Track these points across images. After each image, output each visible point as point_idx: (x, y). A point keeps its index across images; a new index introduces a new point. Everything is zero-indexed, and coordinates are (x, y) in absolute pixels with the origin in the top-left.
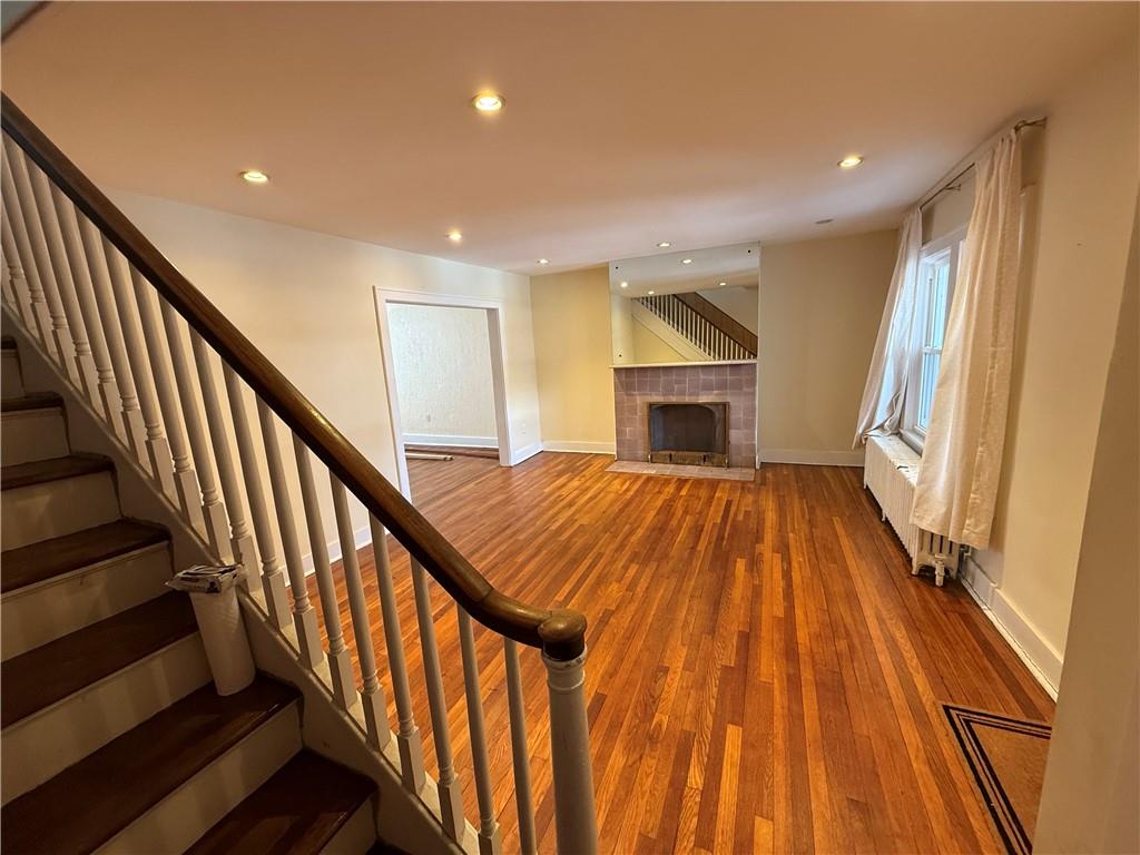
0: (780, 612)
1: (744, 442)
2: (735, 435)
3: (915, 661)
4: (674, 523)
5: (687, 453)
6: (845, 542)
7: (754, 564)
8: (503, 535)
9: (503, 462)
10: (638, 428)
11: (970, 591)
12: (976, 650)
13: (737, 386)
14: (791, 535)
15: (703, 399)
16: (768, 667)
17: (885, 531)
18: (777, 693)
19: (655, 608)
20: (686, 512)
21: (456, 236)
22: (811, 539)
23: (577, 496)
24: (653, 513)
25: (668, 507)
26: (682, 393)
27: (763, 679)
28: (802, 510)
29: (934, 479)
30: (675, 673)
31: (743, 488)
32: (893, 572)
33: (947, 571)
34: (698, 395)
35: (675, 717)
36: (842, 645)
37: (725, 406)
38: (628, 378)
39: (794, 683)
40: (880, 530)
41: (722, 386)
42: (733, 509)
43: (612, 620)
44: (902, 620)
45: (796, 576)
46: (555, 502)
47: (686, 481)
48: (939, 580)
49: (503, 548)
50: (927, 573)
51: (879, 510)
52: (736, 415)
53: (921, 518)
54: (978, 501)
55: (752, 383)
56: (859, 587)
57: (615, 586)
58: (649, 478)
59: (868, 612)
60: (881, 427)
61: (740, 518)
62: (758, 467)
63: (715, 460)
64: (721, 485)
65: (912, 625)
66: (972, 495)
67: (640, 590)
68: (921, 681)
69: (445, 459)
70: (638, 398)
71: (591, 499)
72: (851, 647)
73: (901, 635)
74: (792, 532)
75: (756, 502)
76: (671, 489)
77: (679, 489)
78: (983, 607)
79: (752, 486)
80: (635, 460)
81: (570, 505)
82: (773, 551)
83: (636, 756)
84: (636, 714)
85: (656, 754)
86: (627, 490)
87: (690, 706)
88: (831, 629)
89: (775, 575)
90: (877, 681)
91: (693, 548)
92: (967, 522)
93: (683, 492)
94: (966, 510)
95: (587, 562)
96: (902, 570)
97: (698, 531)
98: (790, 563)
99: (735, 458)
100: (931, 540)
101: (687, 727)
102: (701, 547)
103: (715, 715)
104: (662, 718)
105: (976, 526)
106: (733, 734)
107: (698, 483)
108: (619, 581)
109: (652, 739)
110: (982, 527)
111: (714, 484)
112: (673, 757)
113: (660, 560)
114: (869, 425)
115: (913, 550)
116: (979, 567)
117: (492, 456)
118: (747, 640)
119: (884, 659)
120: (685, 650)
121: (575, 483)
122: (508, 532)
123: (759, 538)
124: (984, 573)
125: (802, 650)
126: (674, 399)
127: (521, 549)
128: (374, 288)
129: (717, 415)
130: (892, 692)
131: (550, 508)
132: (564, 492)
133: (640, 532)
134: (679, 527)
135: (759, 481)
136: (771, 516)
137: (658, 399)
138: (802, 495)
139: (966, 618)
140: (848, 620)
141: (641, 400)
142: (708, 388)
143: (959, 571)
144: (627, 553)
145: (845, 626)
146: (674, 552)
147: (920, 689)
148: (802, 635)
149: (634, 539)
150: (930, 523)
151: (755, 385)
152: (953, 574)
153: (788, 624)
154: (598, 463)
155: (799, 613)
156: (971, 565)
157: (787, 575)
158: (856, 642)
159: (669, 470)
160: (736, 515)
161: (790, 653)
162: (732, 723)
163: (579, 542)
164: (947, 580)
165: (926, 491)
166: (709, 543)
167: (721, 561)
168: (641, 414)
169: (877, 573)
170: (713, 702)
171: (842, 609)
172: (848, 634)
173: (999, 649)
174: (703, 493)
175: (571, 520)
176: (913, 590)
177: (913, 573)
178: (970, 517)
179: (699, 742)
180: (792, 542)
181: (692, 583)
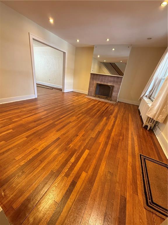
0: (110, 129)
1: (115, 96)
2: (114, 94)
3: (137, 144)
4: (94, 108)
5: (103, 96)
6: (130, 118)
7: (108, 119)
8: (56, 104)
9: (63, 91)
10: (93, 89)
11: (155, 132)
12: (152, 144)
13: (117, 82)
14: (119, 115)
15: (109, 84)
16: (102, 139)
17: (140, 118)
18: (101, 145)
19: (81, 123)
20: (98, 107)
21: (51, 21)
22: (123, 116)
23: (76, 100)
24: (90, 106)
25: (94, 105)
26: (104, 82)
27: (99, 141)
28: (123, 111)
29: (155, 105)
30: (79, 137)
31: (112, 105)
32: (139, 125)
33: (151, 127)
34: (108, 83)
35: (75, 146)
36: (121, 138)
37: (113, 86)
38: (94, 76)
39: (106, 144)
40: (139, 118)
41: (114, 82)
42: (108, 108)
43: (70, 123)
44: (137, 135)
45: (116, 122)
46: (70, 100)
47: (101, 101)
48: (148, 129)
49: (53, 106)
50: (146, 127)
51: (140, 113)
52: (115, 89)
53: (149, 114)
54: (165, 111)
55: (121, 82)
56: (130, 127)
57: (75, 117)
58: (93, 100)
59: (130, 132)
60: (146, 96)
61: (109, 110)
62: (117, 102)
63: (108, 99)
64: (108, 103)
65: (139, 137)
66: (164, 109)
67: (80, 119)
68: (137, 148)
69: (51, 89)
70: (95, 81)
71: (78, 101)
72: (123, 139)
73: (135, 138)
74: (120, 114)
75: (114, 108)
76: (96, 102)
77: (98, 103)
78: (156, 136)
79: (114, 105)
80: (91, 96)
81: (73, 101)
82: (114, 117)
83: (60, 152)
84: (65, 143)
85: (66, 153)
86: (87, 101)
87: (79, 144)
88: (120, 134)
89: (112, 121)
90: (126, 146)
91: (96, 114)
92: (160, 116)
93: (99, 103)
94: (161, 113)
95: (71, 112)
96: (141, 126)
97: (99, 110)
98: (116, 120)
99: (113, 99)
100: (150, 119)
101: (76, 148)
102: (98, 114)
103: (85, 147)
104: (71, 145)
105: (162, 117)
106: (87, 152)
107: (103, 102)
108: (76, 116)
109: (66, 149)
110: (163, 117)
111: (106, 103)
112: (69, 154)
113: (87, 114)
114: (143, 96)
115: (144, 122)
116: (159, 127)
117: (61, 90)
118: (99, 133)
119: (130, 142)
120: (84, 132)
121: (77, 98)
122: (57, 103)
123: (111, 114)
124: (159, 129)
125: (111, 137)
126: (102, 83)
127: (58, 107)
128: (29, 33)
129: (111, 88)
130: (129, 150)
131: (69, 101)
132: (73, 99)
133: (86, 109)
134: (95, 109)
135: (116, 104)
136: (116, 111)
137: (99, 82)
138: (124, 108)
139: (152, 137)
140: (125, 133)
141: (95, 82)
142: (110, 82)
143: (153, 128)
144: (81, 111)
145: (123, 134)
146: (91, 113)
147: (136, 150)
148: (113, 134)
149: (83, 109)
150: (150, 116)
151: (121, 83)
152: (152, 128)
153: (110, 132)
154: (83, 95)
155: (114, 130)
156: (157, 127)
157: (114, 122)
158: (125, 138)
159: (98, 99)
160: (108, 109)
161: (108, 137)
162: (88, 149)
163: (71, 108)
164: (150, 129)
165: (152, 108)
166: (100, 113)
167: (101, 117)
168: (95, 85)
169: (135, 125)
170: (85, 144)
171: (124, 131)
172: (123, 136)
173: (157, 145)
174: (103, 104)
175: (72, 104)
176: (142, 130)
177: (143, 126)
178: (161, 114)
179: (77, 152)
180: (118, 116)
181: (92, 120)
